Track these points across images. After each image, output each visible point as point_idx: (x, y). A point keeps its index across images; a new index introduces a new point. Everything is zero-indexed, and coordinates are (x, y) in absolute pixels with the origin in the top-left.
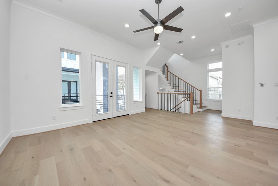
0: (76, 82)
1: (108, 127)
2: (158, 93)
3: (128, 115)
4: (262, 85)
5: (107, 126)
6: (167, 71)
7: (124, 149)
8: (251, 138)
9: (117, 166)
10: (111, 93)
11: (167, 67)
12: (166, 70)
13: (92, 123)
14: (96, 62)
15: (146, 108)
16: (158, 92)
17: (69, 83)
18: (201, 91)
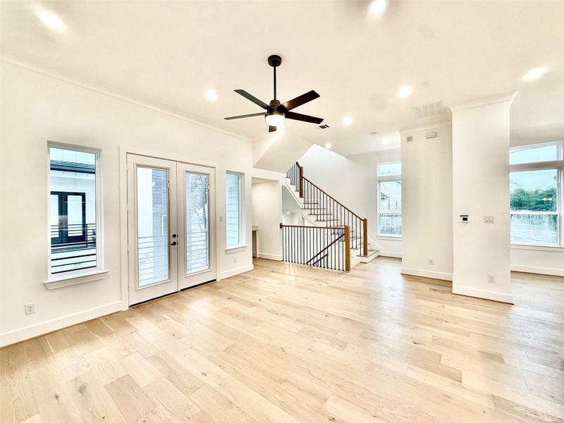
0: (83, 195)
1: (167, 319)
2: (281, 226)
3: (215, 280)
4: (465, 219)
5: (165, 316)
6: (301, 177)
7: (204, 374)
8: (444, 323)
9: (190, 417)
10: (174, 236)
11: (301, 169)
12: (299, 176)
13: (128, 308)
14: (138, 168)
15: (254, 257)
16: (281, 224)
17: (63, 197)
18: (365, 221)
